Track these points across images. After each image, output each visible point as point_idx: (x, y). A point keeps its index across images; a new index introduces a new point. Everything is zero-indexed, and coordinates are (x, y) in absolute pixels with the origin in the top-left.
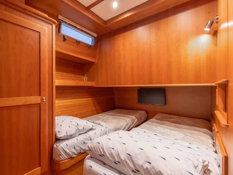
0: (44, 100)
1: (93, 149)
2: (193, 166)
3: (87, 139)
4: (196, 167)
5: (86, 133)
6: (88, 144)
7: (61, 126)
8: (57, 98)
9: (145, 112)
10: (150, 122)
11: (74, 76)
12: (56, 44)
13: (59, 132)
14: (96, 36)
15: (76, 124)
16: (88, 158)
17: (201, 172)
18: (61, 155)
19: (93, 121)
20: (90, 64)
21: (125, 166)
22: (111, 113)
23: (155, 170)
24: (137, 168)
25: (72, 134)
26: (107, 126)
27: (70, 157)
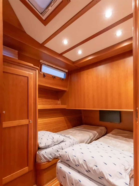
0: (31, 122)
1: (63, 156)
2: (124, 169)
3: (60, 149)
4: (126, 170)
5: (59, 144)
6: (59, 153)
7: (42, 139)
8: (39, 117)
9: (105, 127)
10: (107, 136)
11: (51, 101)
12: (38, 80)
13: (40, 143)
14: (67, 72)
15: (52, 138)
16: (59, 161)
17: (129, 173)
18: (42, 159)
19: (64, 135)
20: (63, 92)
21: (82, 168)
22: (79, 128)
23: (99, 171)
24: (89, 169)
25: (49, 145)
26: (75, 139)
27: (48, 161)
